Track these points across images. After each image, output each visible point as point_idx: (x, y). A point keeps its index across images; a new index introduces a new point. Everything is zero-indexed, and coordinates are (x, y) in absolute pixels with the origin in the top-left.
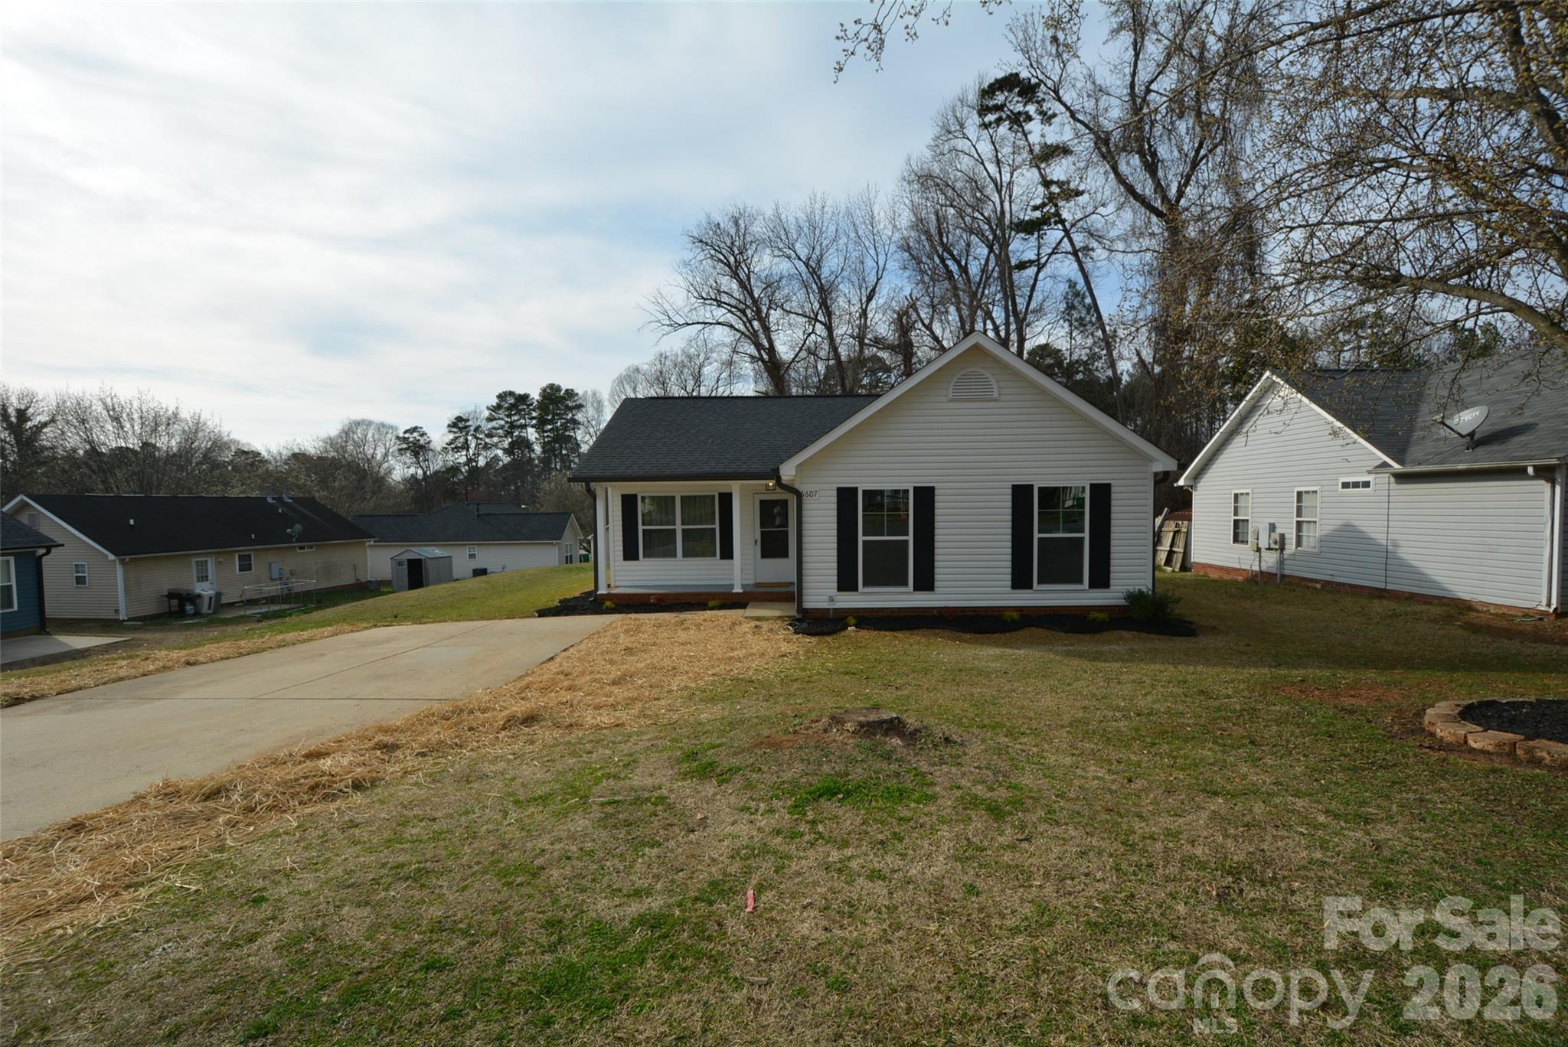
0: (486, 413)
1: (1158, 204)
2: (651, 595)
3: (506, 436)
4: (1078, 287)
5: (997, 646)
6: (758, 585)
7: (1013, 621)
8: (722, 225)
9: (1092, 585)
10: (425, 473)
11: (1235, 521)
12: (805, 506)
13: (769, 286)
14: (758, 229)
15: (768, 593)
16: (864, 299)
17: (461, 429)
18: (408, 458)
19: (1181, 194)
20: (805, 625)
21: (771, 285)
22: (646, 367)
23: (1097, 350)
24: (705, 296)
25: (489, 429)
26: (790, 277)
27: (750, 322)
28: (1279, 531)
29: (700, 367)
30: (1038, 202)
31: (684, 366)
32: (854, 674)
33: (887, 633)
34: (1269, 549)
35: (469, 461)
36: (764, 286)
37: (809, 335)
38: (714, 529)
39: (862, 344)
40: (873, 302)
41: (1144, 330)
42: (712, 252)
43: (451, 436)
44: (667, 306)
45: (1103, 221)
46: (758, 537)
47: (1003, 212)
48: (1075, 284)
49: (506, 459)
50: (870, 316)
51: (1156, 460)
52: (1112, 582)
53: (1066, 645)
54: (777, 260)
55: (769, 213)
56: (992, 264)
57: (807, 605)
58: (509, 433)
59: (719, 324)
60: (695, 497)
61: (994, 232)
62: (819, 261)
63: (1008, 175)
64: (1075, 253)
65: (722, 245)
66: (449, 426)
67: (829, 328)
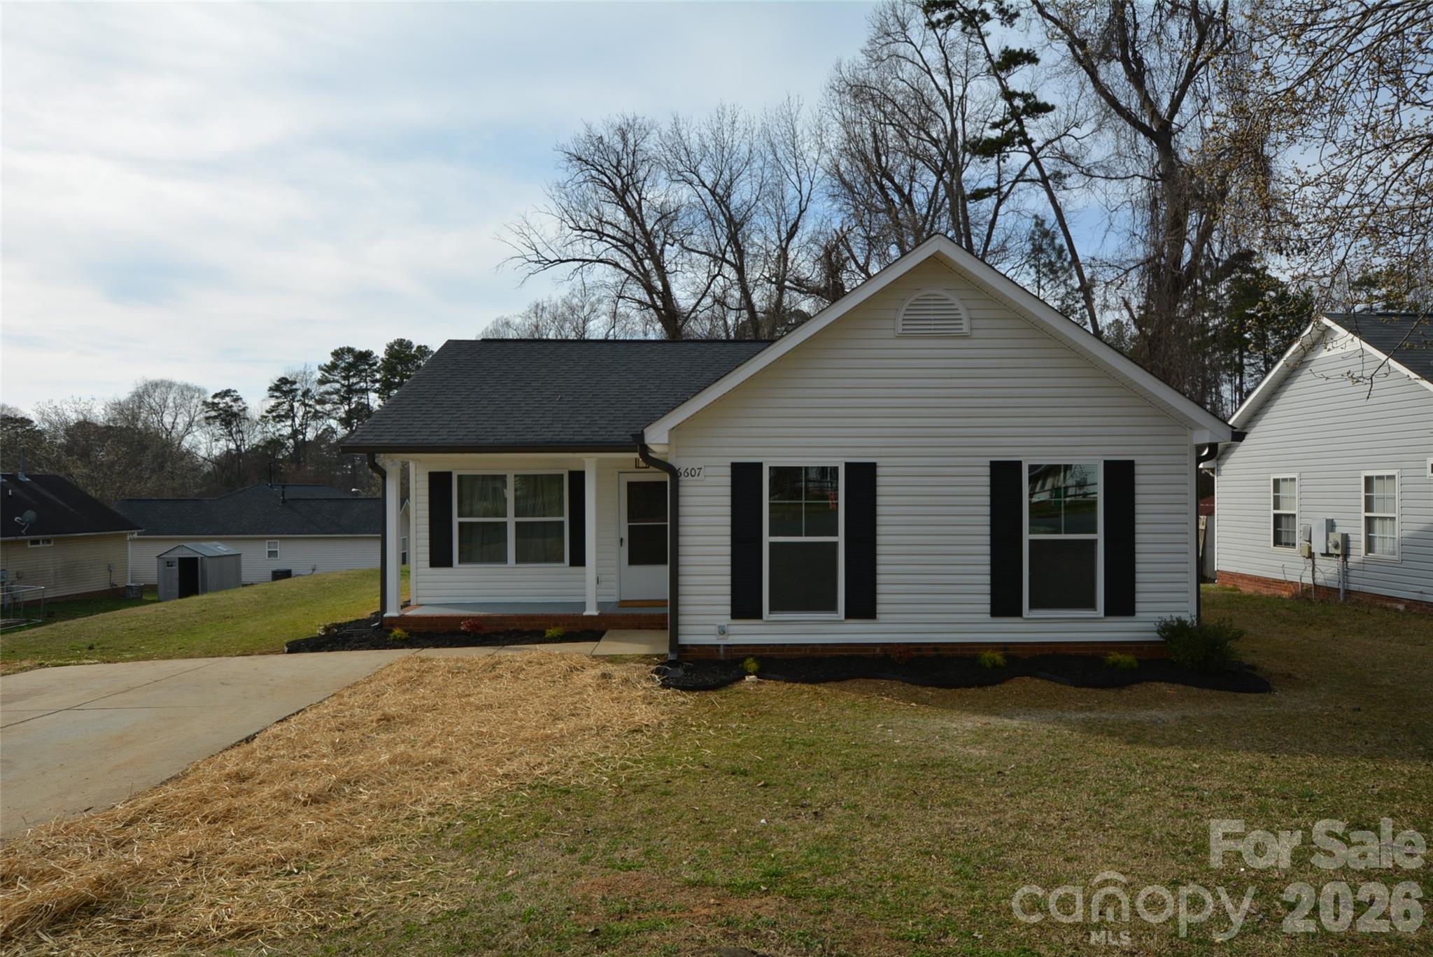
0: (318, 375)
1: (1146, 121)
2: (463, 618)
3: (342, 403)
4: (1047, 226)
5: (975, 712)
6: (623, 603)
7: (995, 666)
8: (606, 140)
9: (1109, 612)
10: (238, 447)
11: (1275, 516)
12: (682, 490)
13: (664, 216)
14: (651, 145)
15: (633, 616)
16: (784, 236)
17: (285, 394)
18: (217, 428)
19: (1175, 106)
20: (680, 671)
21: (667, 217)
22: (518, 320)
23: (1070, 302)
24: (582, 225)
25: (321, 394)
26: (691, 206)
27: (641, 261)
28: (1340, 530)
29: (585, 321)
30: (997, 119)
31: (565, 320)
32: (745, 773)
33: (805, 687)
34: (1327, 554)
35: (295, 433)
36: (659, 216)
37: (715, 277)
38: (562, 523)
39: (781, 289)
40: (796, 239)
41: (1133, 273)
42: (594, 173)
43: (273, 402)
44: (535, 239)
45: (1076, 144)
46: (626, 536)
47: (954, 131)
48: (1043, 221)
49: (341, 431)
50: (791, 255)
51: (1201, 427)
52: (1138, 606)
53: (1081, 709)
54: (676, 185)
55: (666, 127)
56: (942, 192)
57: (685, 640)
58: (345, 399)
59: (601, 261)
60: (536, 476)
61: (944, 156)
62: (728, 188)
63: (961, 89)
64: (1044, 180)
65: (606, 165)
66: (271, 389)
67: (740, 270)
